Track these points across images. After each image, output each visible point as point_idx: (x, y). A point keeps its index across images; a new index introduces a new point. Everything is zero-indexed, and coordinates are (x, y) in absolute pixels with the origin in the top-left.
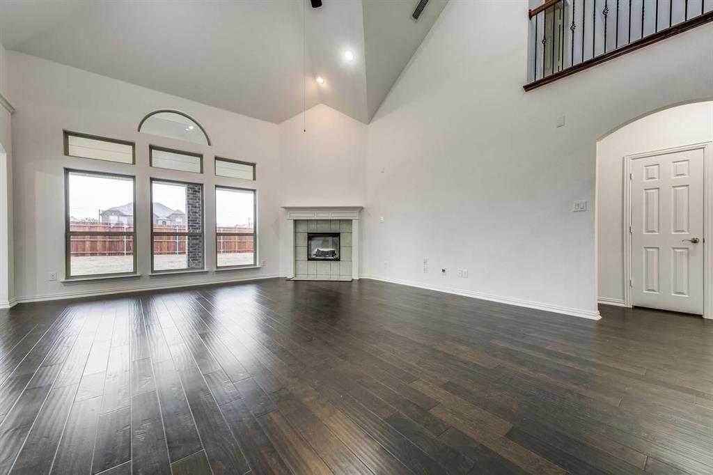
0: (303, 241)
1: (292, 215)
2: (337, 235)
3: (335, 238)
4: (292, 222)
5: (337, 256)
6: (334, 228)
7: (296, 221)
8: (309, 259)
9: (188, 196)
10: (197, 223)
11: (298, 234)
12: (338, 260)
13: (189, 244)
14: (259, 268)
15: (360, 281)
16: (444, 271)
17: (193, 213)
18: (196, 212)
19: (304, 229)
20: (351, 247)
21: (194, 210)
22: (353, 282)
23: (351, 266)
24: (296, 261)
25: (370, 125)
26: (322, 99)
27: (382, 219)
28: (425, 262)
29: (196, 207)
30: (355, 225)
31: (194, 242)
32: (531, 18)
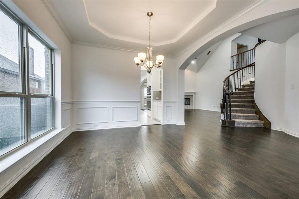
2: (189, 99)
6: (188, 97)
12: (189, 104)
15: (195, 109)
16: (214, 106)
20: (193, 101)
22: (193, 110)
23: (192, 106)
25: (198, 73)
28: (210, 105)
30: (194, 97)
32: (231, 57)
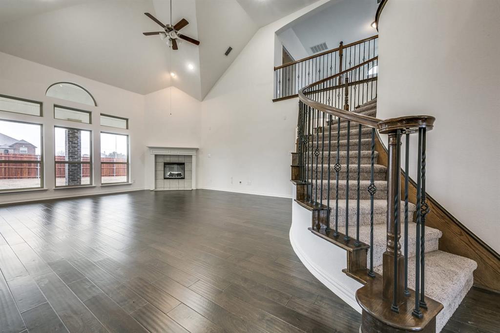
0: (161, 167)
1: (154, 152)
2: (183, 164)
3: (181, 166)
4: (154, 156)
5: (183, 176)
6: (181, 160)
7: (156, 156)
8: (165, 178)
9: (69, 135)
10: (76, 155)
11: (158, 163)
12: (184, 178)
13: (69, 170)
14: (131, 184)
15: (197, 190)
16: (240, 182)
17: (72, 147)
18: (75, 147)
19: (161, 161)
20: (191, 171)
21: (74, 145)
22: (193, 192)
23: (191, 182)
24: (156, 179)
25: (203, 102)
26: (173, 83)
27: (210, 155)
28: (232, 178)
29: (75, 143)
30: (194, 159)
31: (73, 168)
32: (275, 70)
